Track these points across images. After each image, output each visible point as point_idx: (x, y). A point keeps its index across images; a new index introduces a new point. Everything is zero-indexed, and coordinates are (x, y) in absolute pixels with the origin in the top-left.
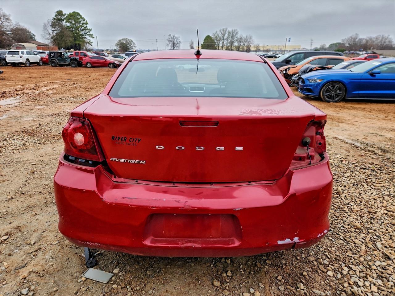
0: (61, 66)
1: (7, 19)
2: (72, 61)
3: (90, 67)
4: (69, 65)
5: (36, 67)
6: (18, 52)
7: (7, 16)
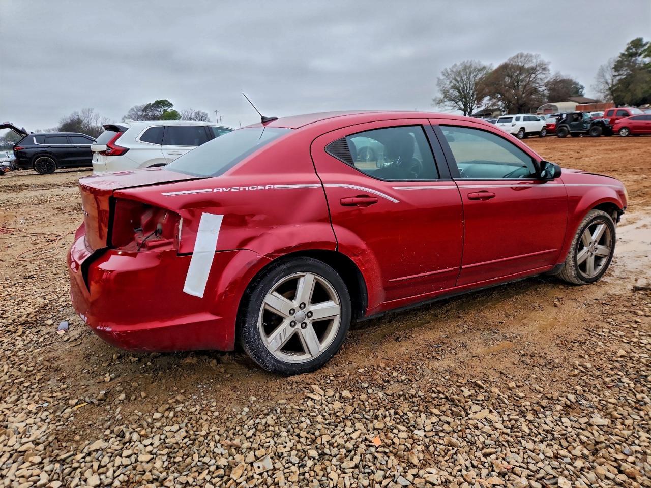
0: (575, 135)
1: (544, 69)
2: (594, 127)
3: (627, 136)
4: (587, 134)
5: (534, 139)
6: (512, 118)
7: (545, 64)
